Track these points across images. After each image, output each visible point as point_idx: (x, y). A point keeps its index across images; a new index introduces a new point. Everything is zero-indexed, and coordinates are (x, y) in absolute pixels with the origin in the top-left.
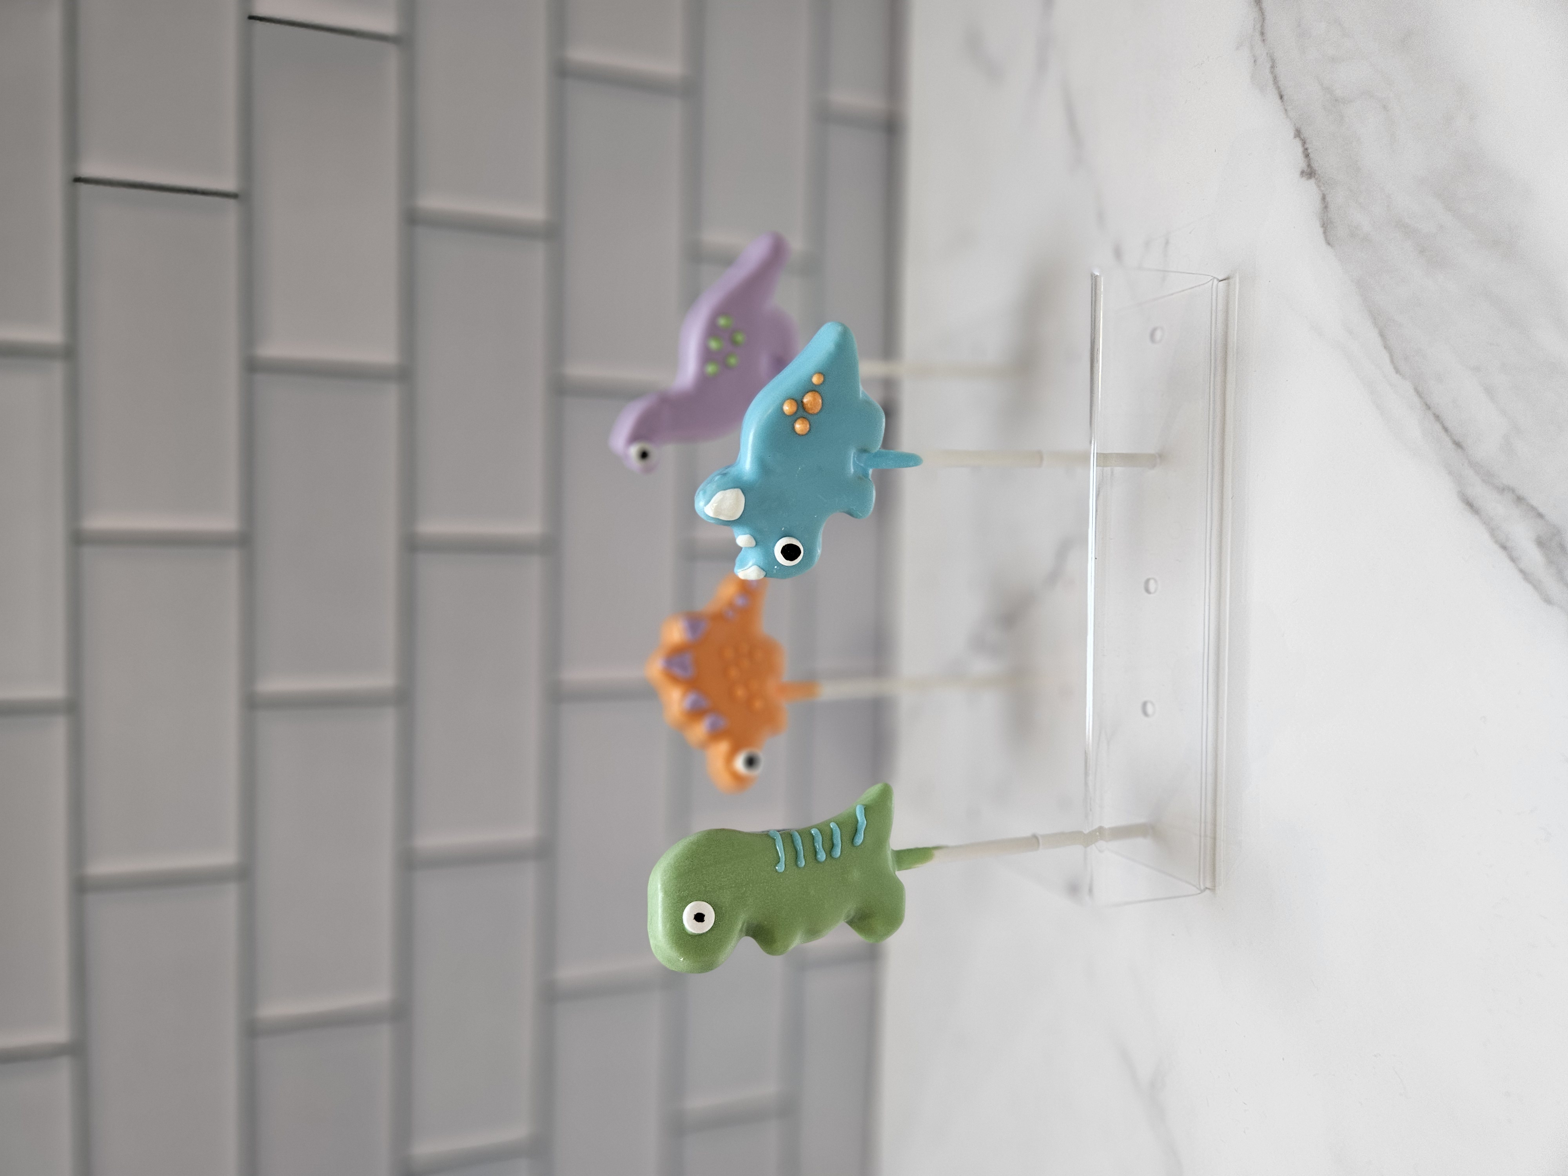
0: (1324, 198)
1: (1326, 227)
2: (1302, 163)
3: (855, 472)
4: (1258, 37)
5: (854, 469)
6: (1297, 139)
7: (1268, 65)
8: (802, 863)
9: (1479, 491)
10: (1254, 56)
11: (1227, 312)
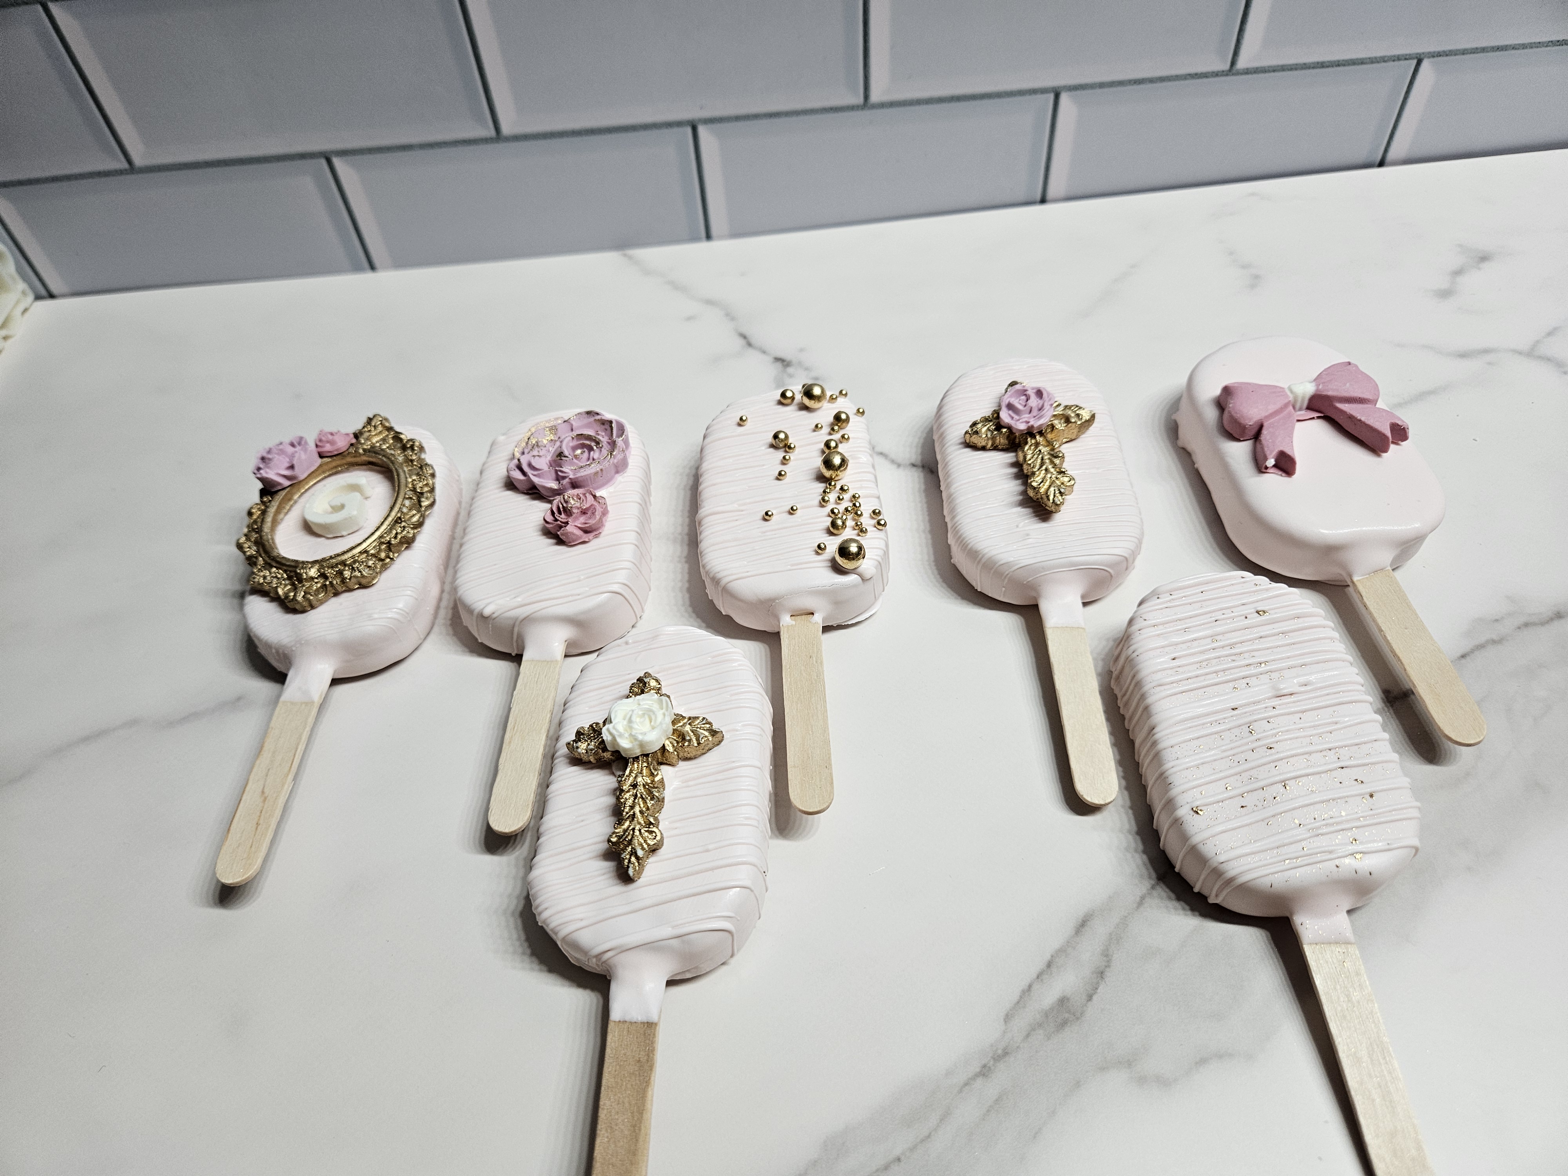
4: (1522, 619)
10: (1503, 618)
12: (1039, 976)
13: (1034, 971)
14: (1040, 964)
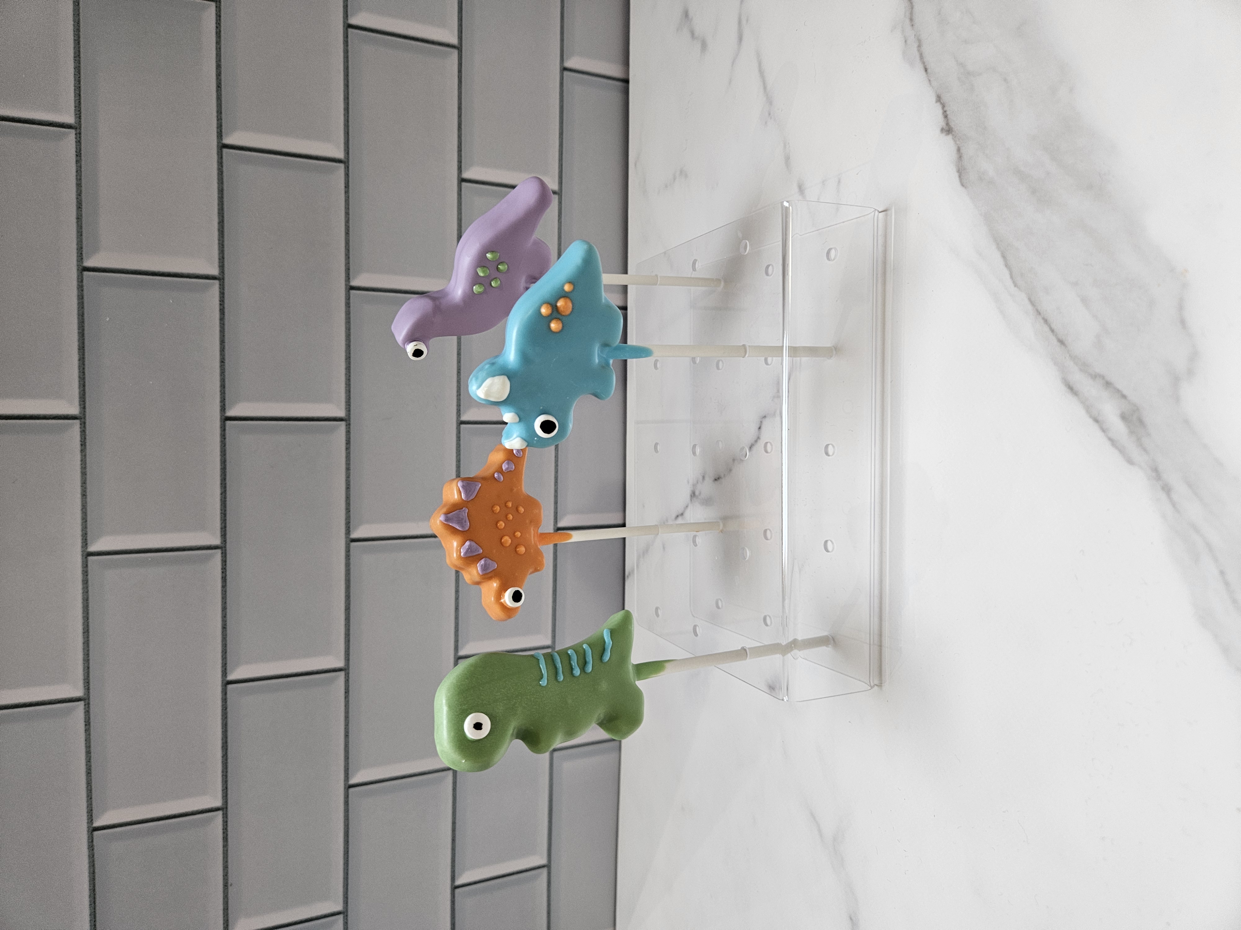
0: (959, 150)
1: (961, 172)
2: (941, 122)
3: (599, 362)
4: (907, 21)
5: (598, 359)
6: (938, 104)
7: (916, 45)
8: (561, 678)
9: (1078, 378)
10: (905, 37)
11: (885, 236)
12: (1104, 430)
13: (1100, 434)
14: (1095, 427)
